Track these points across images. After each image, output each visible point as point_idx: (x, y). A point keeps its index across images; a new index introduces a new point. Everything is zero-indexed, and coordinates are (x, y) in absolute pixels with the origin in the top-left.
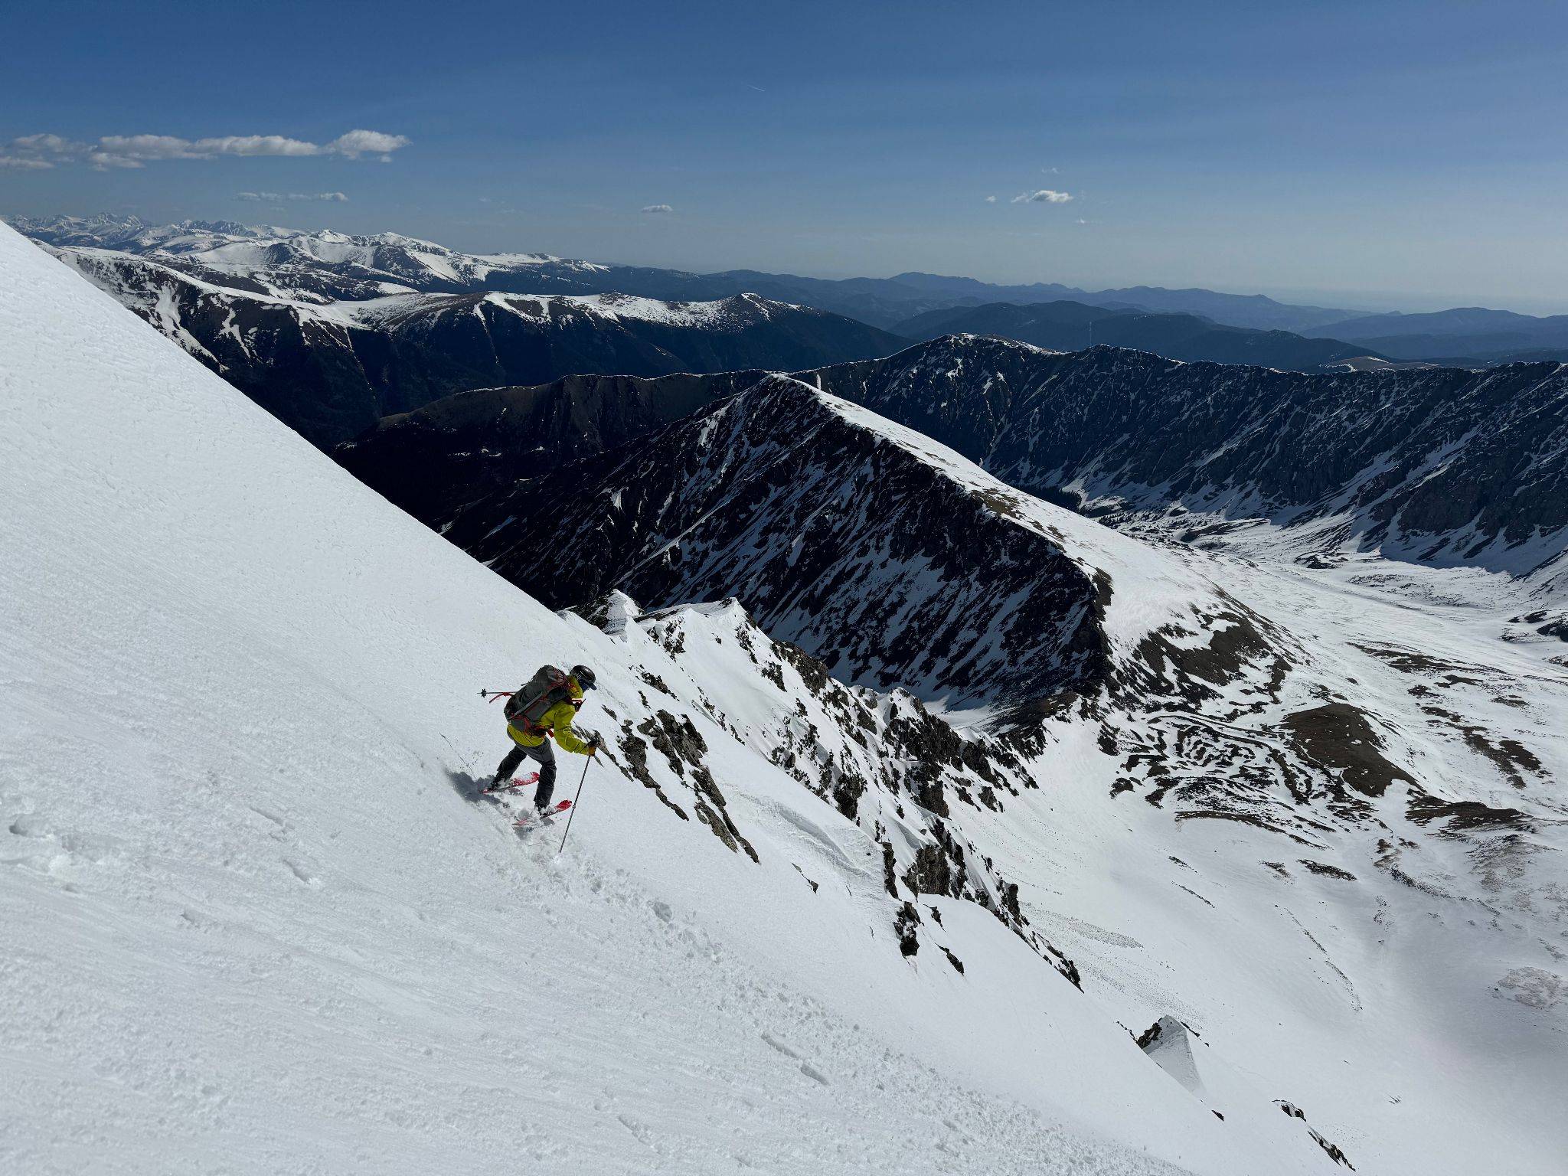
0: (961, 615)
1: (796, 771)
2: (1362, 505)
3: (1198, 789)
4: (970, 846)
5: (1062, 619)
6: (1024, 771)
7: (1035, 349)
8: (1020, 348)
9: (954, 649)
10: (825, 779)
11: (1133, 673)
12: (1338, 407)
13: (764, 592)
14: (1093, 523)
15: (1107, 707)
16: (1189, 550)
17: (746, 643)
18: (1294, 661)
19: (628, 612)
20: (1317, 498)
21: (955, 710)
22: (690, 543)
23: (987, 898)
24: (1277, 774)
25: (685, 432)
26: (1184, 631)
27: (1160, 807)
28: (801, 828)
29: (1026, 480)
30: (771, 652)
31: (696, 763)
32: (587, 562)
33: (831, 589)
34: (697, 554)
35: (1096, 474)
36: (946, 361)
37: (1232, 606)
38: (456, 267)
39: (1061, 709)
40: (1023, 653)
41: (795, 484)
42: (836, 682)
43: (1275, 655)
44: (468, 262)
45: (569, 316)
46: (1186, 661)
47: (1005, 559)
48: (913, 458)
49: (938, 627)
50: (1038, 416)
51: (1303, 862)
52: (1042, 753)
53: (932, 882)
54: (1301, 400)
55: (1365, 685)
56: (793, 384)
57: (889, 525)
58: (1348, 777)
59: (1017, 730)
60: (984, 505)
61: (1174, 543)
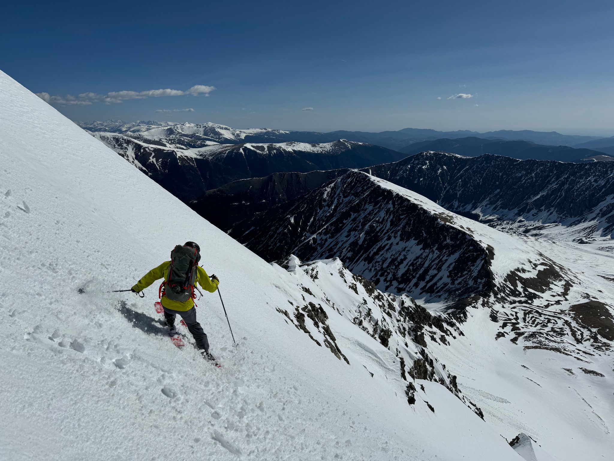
0: (430, 264)
1: (363, 327)
2: (602, 217)
3: (533, 336)
4: (436, 359)
5: (473, 265)
6: (458, 328)
7: (459, 156)
8: (453, 156)
9: (428, 278)
10: (375, 330)
11: (504, 288)
12: (589, 176)
13: (349, 255)
14: (486, 226)
15: (494, 302)
16: (527, 237)
17: (342, 275)
18: (574, 283)
19: (296, 263)
20: (581, 214)
21: (429, 303)
22: (320, 236)
23: (444, 381)
24: (567, 331)
25: (318, 193)
26: (525, 270)
27: (517, 344)
28: (366, 351)
29: (457, 209)
30: (352, 279)
31: (323, 323)
32: (281, 244)
33: (376, 253)
34: (323, 240)
35: (486, 206)
36: (422, 162)
37: (546, 260)
38: (234, 134)
39: (474, 303)
40: (457, 279)
41: (361, 212)
42: (379, 291)
43: (565, 280)
44: (238, 132)
45: (275, 151)
46: (526, 283)
47: (448, 241)
48: (409, 201)
49: (421, 269)
50: (461, 183)
51: (581, 369)
52: (466, 321)
53: (420, 374)
54: (574, 174)
55: (606, 293)
56: (360, 173)
57: (399, 228)
58: (599, 332)
59: (455, 312)
60: (439, 219)
61: (520, 234)
